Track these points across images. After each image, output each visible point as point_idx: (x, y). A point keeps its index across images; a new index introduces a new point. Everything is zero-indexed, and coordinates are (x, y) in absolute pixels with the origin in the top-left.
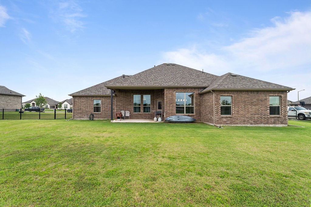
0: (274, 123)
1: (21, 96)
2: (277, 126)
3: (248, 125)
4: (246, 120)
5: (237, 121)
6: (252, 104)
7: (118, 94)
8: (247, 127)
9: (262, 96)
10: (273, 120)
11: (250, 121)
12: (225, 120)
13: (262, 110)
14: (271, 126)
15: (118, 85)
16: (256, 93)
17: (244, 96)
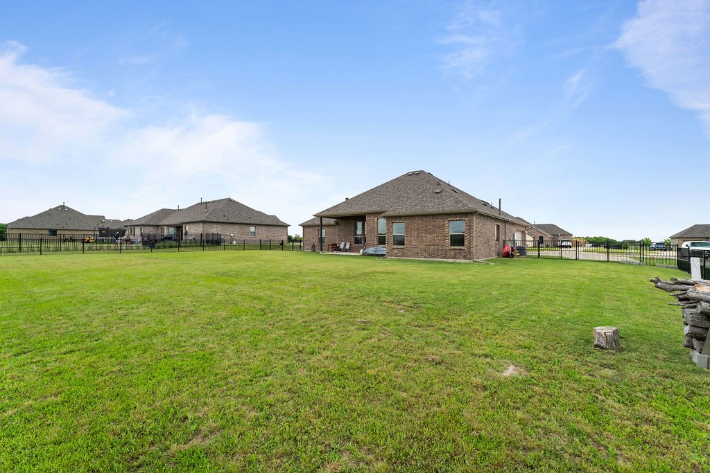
0: (454, 257)
1: (286, 226)
2: (458, 261)
3: (422, 259)
4: (420, 252)
5: (409, 254)
6: (427, 232)
7: (340, 222)
8: (420, 260)
9: (439, 222)
10: (452, 253)
11: (424, 254)
12: (396, 251)
13: (438, 239)
14: (450, 260)
15: (341, 212)
16: (431, 217)
17: (418, 221)
